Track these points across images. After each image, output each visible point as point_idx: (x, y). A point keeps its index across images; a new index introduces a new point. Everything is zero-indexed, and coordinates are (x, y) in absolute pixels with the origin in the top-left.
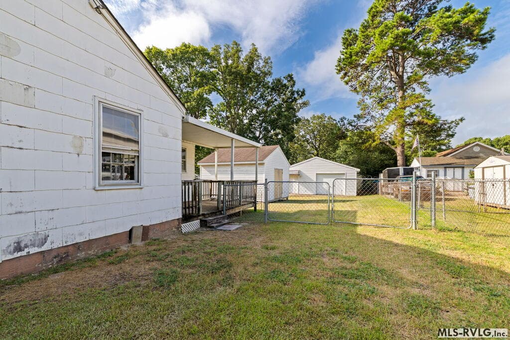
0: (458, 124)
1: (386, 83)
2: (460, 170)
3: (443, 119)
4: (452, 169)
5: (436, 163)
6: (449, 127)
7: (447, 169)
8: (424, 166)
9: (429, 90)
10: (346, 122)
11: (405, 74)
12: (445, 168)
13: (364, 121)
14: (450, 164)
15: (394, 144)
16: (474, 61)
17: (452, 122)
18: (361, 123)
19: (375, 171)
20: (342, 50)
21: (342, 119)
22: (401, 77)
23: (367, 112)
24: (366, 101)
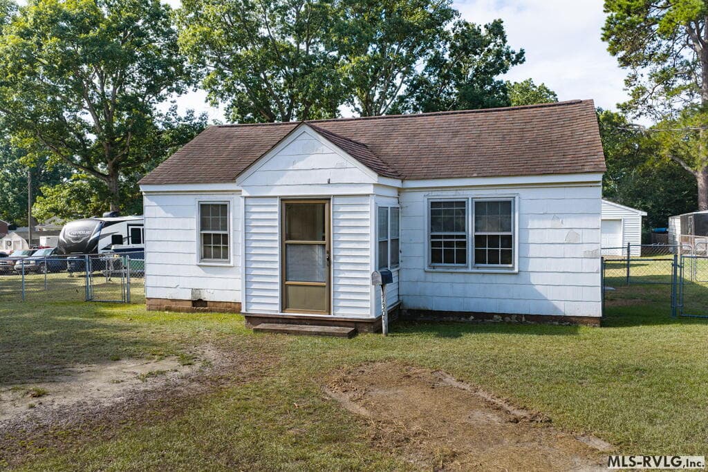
15: (691, 162)
23: (641, 98)
24: (639, 78)
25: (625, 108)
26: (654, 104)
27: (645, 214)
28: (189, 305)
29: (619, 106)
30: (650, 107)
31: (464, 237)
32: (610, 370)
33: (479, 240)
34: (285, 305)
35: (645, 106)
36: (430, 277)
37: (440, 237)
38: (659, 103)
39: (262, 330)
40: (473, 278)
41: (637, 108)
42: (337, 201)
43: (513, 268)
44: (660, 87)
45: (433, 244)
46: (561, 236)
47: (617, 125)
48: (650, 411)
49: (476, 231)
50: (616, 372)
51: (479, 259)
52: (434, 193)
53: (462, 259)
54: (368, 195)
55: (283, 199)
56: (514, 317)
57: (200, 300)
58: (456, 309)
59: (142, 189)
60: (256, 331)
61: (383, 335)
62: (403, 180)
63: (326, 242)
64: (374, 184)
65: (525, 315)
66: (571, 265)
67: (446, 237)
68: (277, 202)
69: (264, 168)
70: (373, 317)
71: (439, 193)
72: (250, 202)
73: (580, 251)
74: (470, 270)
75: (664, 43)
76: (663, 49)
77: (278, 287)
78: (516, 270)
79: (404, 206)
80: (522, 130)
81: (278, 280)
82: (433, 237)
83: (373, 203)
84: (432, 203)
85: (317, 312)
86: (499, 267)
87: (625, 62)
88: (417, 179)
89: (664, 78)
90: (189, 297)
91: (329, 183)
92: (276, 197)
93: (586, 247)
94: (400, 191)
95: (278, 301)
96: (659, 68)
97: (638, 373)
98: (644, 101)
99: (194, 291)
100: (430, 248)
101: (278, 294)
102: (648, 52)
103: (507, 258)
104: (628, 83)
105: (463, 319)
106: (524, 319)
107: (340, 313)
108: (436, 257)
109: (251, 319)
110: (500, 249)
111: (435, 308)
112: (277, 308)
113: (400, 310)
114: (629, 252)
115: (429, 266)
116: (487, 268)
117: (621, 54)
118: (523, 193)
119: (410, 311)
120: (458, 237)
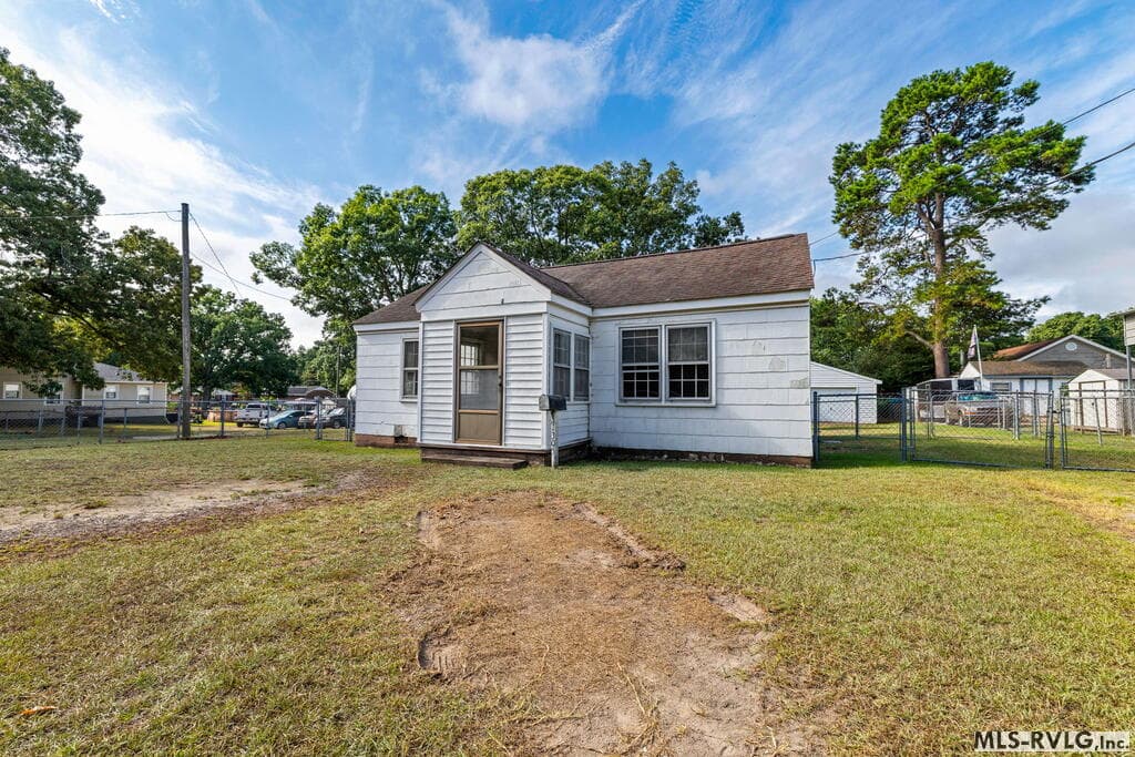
0: (1039, 306)
1: (909, 231)
2: (1046, 383)
3: (1013, 298)
4: (1034, 381)
5: (1006, 372)
6: (1023, 310)
7: (1025, 381)
8: (986, 376)
9: (992, 255)
10: (836, 296)
11: (945, 221)
12: (1022, 379)
13: (869, 295)
14: (1028, 374)
15: (928, 336)
16: (1063, 208)
17: (1029, 302)
18: (863, 298)
19: (896, 383)
20: (832, 176)
21: (829, 291)
22: (939, 225)
23: (874, 279)
24: (872, 260)
25: (859, 288)
26: (888, 284)
27: (880, 382)
28: (392, 441)
29: (852, 287)
30: (884, 286)
31: (657, 367)
32: (805, 509)
33: (674, 371)
34: (457, 435)
35: (879, 287)
36: (621, 412)
37: (632, 368)
38: (892, 283)
39: (430, 460)
40: (666, 413)
41: (871, 288)
42: (511, 322)
43: (710, 401)
44: (893, 269)
45: (626, 376)
46: (763, 364)
47: (851, 303)
48: (849, 561)
49: (670, 360)
50: (813, 511)
51: (674, 390)
52: (626, 322)
53: (655, 391)
54: (541, 314)
55: (458, 322)
56: (711, 456)
57: (402, 437)
58: (648, 447)
59: (356, 328)
60: (424, 460)
61: (552, 468)
62: (593, 308)
63: (499, 366)
64: (548, 302)
65: (724, 454)
66: (776, 396)
67: (639, 368)
68: (452, 326)
69: (442, 292)
70: (544, 447)
71: (631, 321)
72: (428, 327)
73: (786, 381)
74: (663, 403)
75: (896, 228)
76: (896, 233)
77: (451, 415)
78: (714, 404)
79: (594, 335)
80: (728, 264)
81: (451, 408)
82: (625, 368)
83: (546, 323)
84: (624, 332)
85: (486, 443)
86: (696, 401)
87: (857, 245)
88: (608, 307)
89: (898, 261)
90: (392, 434)
91: (503, 303)
92: (451, 321)
93: (793, 377)
94: (591, 320)
95: (451, 430)
96: (892, 250)
97: (844, 512)
98: (878, 282)
99: (398, 427)
100: (622, 381)
101: (451, 423)
102: (880, 237)
103: (704, 390)
104: (861, 265)
105: (656, 458)
106: (722, 459)
107: (511, 443)
108: (628, 391)
109: (425, 448)
110: (696, 380)
111: (626, 446)
112: (450, 438)
113: (590, 448)
114: (857, 405)
115: (621, 400)
116: (681, 401)
117: (852, 236)
118: (722, 318)
119: (599, 448)
120: (651, 367)
